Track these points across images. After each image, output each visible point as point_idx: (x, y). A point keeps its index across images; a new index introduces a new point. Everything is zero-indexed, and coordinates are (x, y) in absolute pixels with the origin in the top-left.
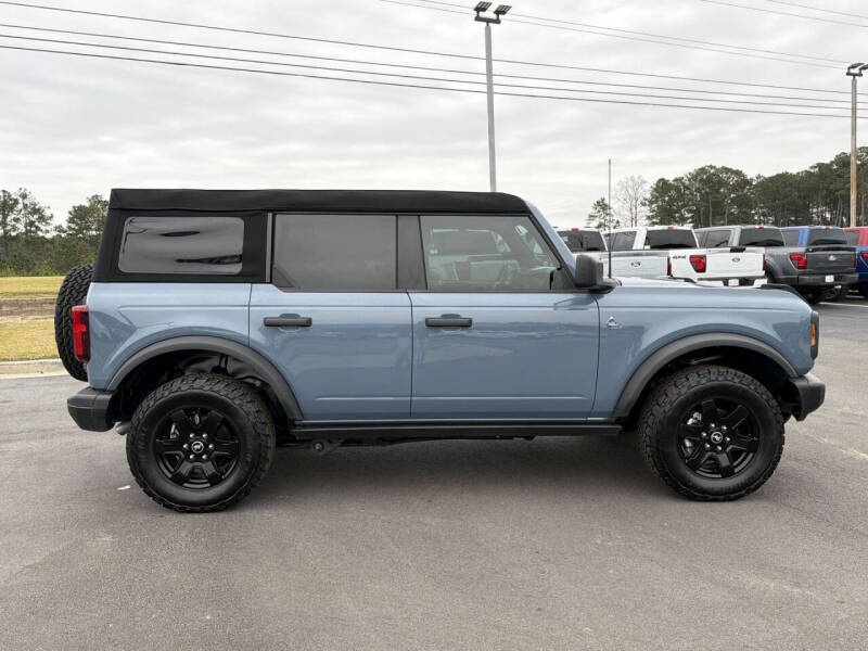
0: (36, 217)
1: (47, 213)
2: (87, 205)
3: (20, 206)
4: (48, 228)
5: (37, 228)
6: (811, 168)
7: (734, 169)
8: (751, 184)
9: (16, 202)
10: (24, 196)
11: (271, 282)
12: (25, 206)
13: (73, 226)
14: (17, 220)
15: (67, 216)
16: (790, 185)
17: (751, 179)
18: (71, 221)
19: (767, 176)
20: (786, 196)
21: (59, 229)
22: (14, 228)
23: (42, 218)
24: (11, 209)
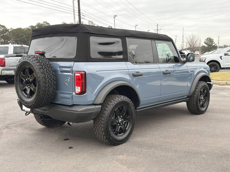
6: (29, 27)
7: (2, 25)
8: (8, 31)
11: (129, 62)
16: (23, 32)
17: (9, 29)
19: (14, 29)
20: (21, 37)
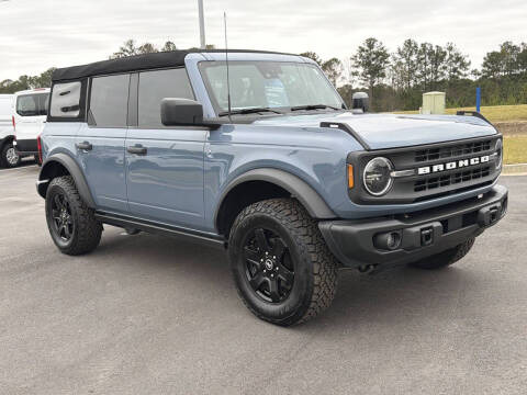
0: (458, 64)
1: (467, 60)
2: (499, 50)
3: (447, 57)
4: (467, 72)
5: (459, 73)
9: (445, 53)
10: (450, 49)
12: (451, 56)
13: (486, 69)
14: (445, 68)
15: (482, 61)
18: (485, 65)
21: (475, 72)
22: (442, 74)
23: (463, 65)
24: (442, 60)
